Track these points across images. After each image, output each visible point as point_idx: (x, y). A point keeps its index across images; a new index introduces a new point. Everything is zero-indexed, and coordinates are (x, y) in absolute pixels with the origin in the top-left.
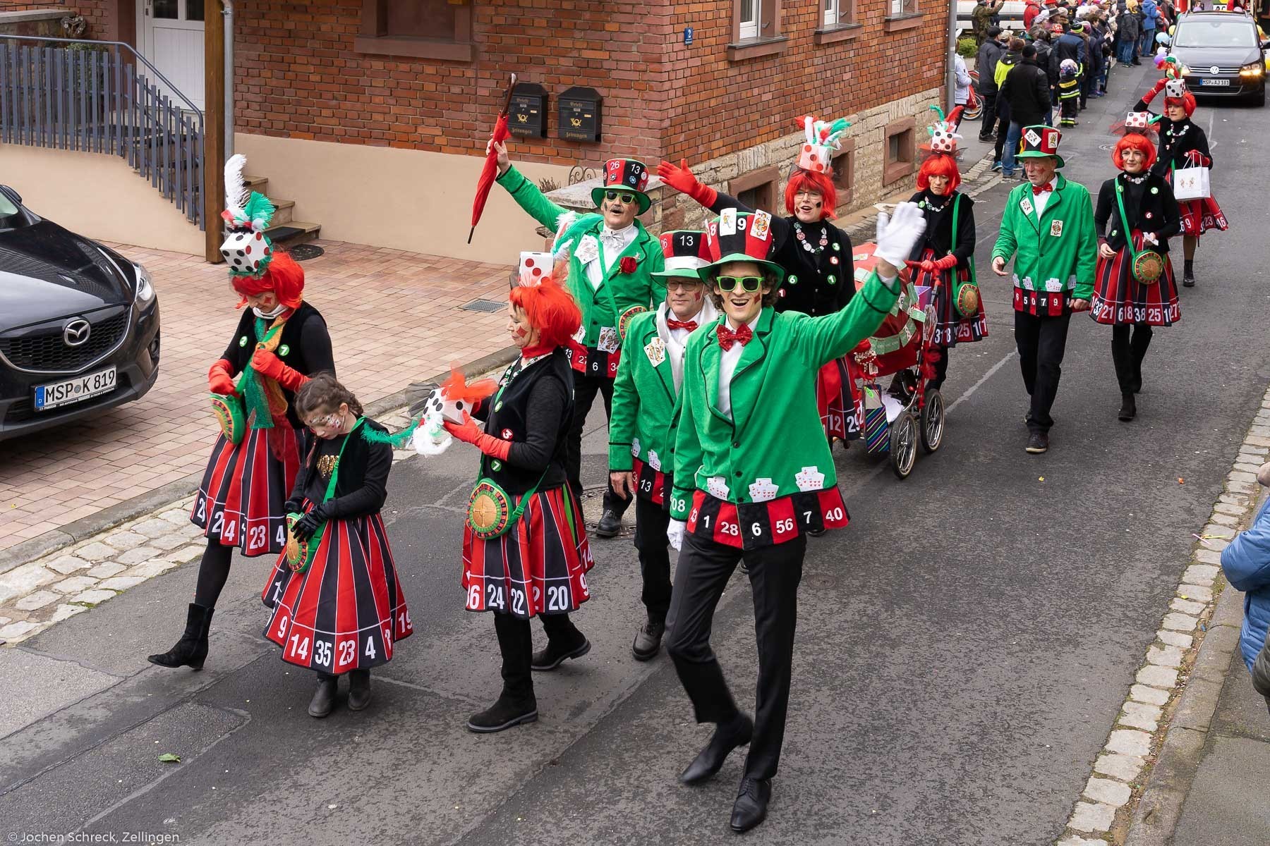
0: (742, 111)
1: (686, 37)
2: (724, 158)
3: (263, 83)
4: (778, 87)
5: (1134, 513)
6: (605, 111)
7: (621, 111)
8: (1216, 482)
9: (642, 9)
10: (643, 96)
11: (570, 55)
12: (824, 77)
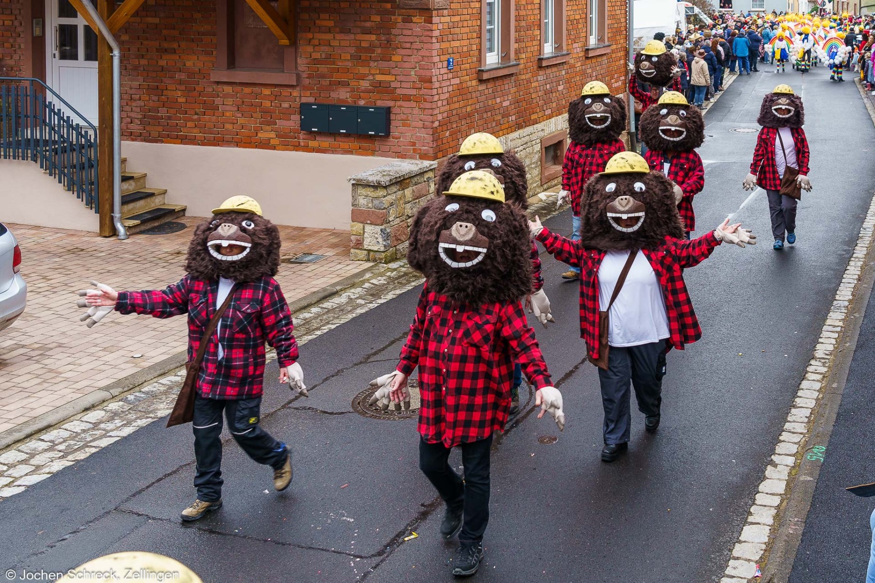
0: (489, 114)
1: (449, 64)
3: (144, 105)
4: (514, 97)
6: (392, 117)
7: (403, 117)
9: (417, 45)
10: (419, 106)
11: (367, 78)
12: (545, 89)
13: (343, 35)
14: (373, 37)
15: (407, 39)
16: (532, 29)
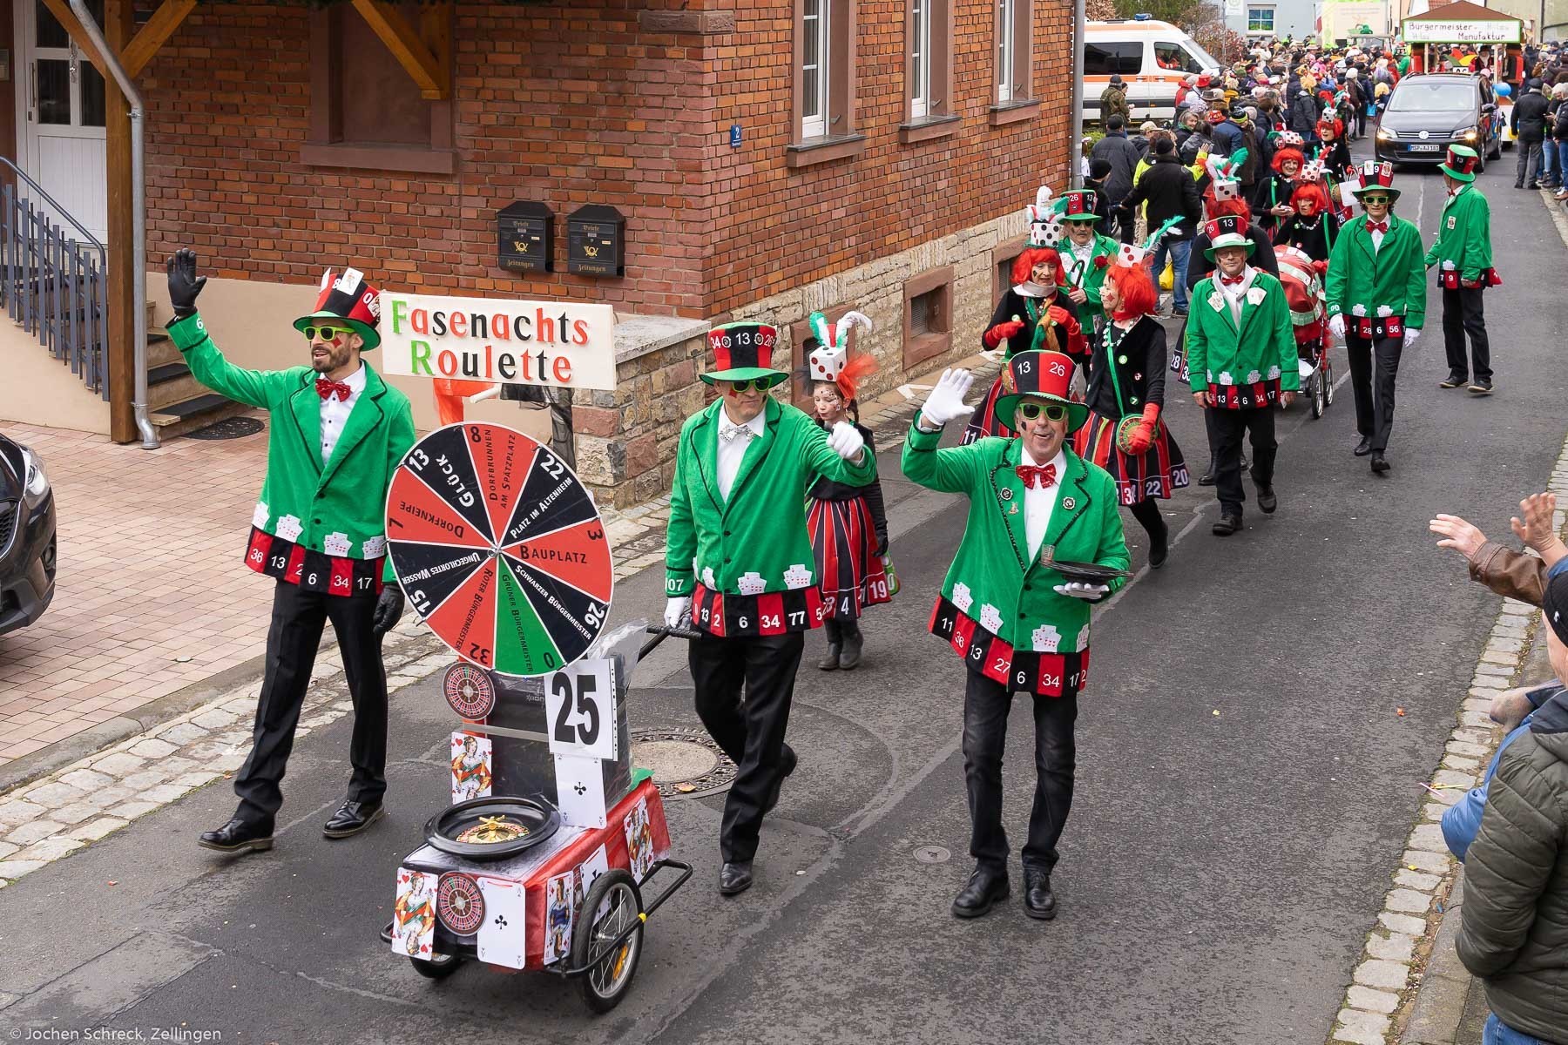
0: (808, 232)
1: (733, 137)
2: (785, 294)
3: (182, 206)
4: (853, 201)
5: (1340, 756)
6: (628, 235)
7: (647, 236)
8: (1447, 713)
9: (674, 101)
10: (678, 215)
11: (582, 163)
12: (912, 186)
13: (536, 81)
14: (593, 86)
15: (656, 89)
16: (889, 71)
